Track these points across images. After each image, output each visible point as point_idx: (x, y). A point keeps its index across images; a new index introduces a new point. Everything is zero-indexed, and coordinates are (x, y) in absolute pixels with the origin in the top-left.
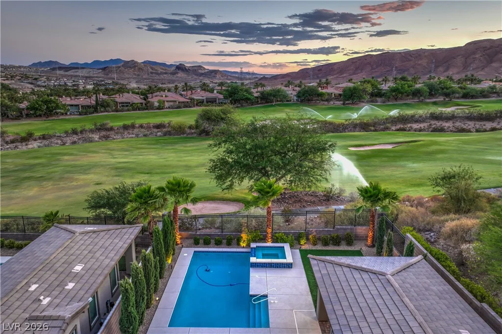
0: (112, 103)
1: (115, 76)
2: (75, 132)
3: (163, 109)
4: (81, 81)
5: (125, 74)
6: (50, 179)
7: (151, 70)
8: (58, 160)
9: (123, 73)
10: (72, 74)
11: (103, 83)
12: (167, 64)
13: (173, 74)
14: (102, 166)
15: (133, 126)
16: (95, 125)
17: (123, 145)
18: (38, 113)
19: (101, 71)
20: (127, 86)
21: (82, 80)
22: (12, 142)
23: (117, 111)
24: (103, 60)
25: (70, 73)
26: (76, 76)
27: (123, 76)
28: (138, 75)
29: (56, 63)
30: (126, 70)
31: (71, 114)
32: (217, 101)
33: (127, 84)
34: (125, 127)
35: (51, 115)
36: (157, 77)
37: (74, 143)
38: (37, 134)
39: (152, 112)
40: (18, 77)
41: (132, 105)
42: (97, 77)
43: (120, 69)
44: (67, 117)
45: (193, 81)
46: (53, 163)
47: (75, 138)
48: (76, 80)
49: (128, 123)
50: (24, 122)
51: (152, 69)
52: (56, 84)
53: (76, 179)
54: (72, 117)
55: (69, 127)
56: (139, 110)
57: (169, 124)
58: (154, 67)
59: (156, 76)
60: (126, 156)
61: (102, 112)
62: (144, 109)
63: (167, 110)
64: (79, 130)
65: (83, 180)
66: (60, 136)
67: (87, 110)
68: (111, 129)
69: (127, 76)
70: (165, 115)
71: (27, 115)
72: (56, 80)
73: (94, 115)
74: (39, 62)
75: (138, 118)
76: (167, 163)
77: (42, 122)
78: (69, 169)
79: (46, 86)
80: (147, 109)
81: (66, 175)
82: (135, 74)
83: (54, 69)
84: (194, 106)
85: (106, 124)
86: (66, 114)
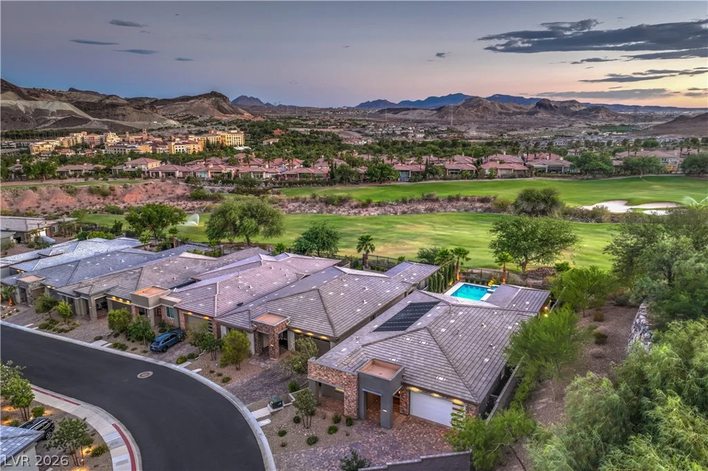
0: (440, 171)
1: (452, 119)
2: (404, 201)
3: (494, 178)
4: (410, 128)
5: (465, 116)
6: (389, 242)
7: (499, 110)
8: (393, 227)
9: (463, 114)
10: (402, 117)
11: (436, 130)
12: (525, 97)
13: (531, 113)
14: (425, 236)
15: (458, 199)
16: (423, 195)
17: (444, 219)
18: (374, 178)
19: (435, 112)
20: (465, 134)
21: (412, 127)
22: (356, 207)
23: (445, 179)
24: (439, 96)
25: (399, 116)
26: (405, 121)
27: (462, 119)
28: (482, 117)
29: (385, 102)
30: (467, 110)
31: (401, 181)
32: (563, 171)
33: (465, 132)
34: (450, 199)
35: (384, 181)
36: (508, 119)
37: (404, 213)
38: (375, 201)
39: (481, 182)
40: (346, 125)
41: (461, 173)
42: (430, 121)
43: (459, 109)
44: (398, 184)
45: (559, 124)
46: (390, 229)
47: (404, 207)
48: (405, 127)
49: (453, 194)
50: (362, 187)
51: (502, 109)
52: (384, 132)
53: (407, 244)
54: (402, 183)
55: (400, 194)
56: (468, 179)
57: (495, 198)
58: (504, 104)
59: (505, 118)
60: (444, 230)
61: (430, 179)
62: (474, 178)
63: (499, 180)
64: (408, 199)
65: (412, 245)
66: (392, 205)
67: (417, 176)
68: (437, 200)
69: (467, 118)
70: (494, 186)
71: (364, 180)
72: (385, 127)
73: (422, 182)
74: (366, 103)
75: (466, 188)
76: (475, 239)
77: (377, 188)
78: (401, 235)
79: (373, 135)
80: (476, 178)
81: (400, 240)
82: (477, 116)
83: (382, 111)
84: (532, 176)
85: (433, 195)
86: (397, 180)
